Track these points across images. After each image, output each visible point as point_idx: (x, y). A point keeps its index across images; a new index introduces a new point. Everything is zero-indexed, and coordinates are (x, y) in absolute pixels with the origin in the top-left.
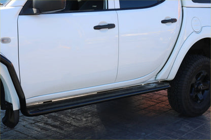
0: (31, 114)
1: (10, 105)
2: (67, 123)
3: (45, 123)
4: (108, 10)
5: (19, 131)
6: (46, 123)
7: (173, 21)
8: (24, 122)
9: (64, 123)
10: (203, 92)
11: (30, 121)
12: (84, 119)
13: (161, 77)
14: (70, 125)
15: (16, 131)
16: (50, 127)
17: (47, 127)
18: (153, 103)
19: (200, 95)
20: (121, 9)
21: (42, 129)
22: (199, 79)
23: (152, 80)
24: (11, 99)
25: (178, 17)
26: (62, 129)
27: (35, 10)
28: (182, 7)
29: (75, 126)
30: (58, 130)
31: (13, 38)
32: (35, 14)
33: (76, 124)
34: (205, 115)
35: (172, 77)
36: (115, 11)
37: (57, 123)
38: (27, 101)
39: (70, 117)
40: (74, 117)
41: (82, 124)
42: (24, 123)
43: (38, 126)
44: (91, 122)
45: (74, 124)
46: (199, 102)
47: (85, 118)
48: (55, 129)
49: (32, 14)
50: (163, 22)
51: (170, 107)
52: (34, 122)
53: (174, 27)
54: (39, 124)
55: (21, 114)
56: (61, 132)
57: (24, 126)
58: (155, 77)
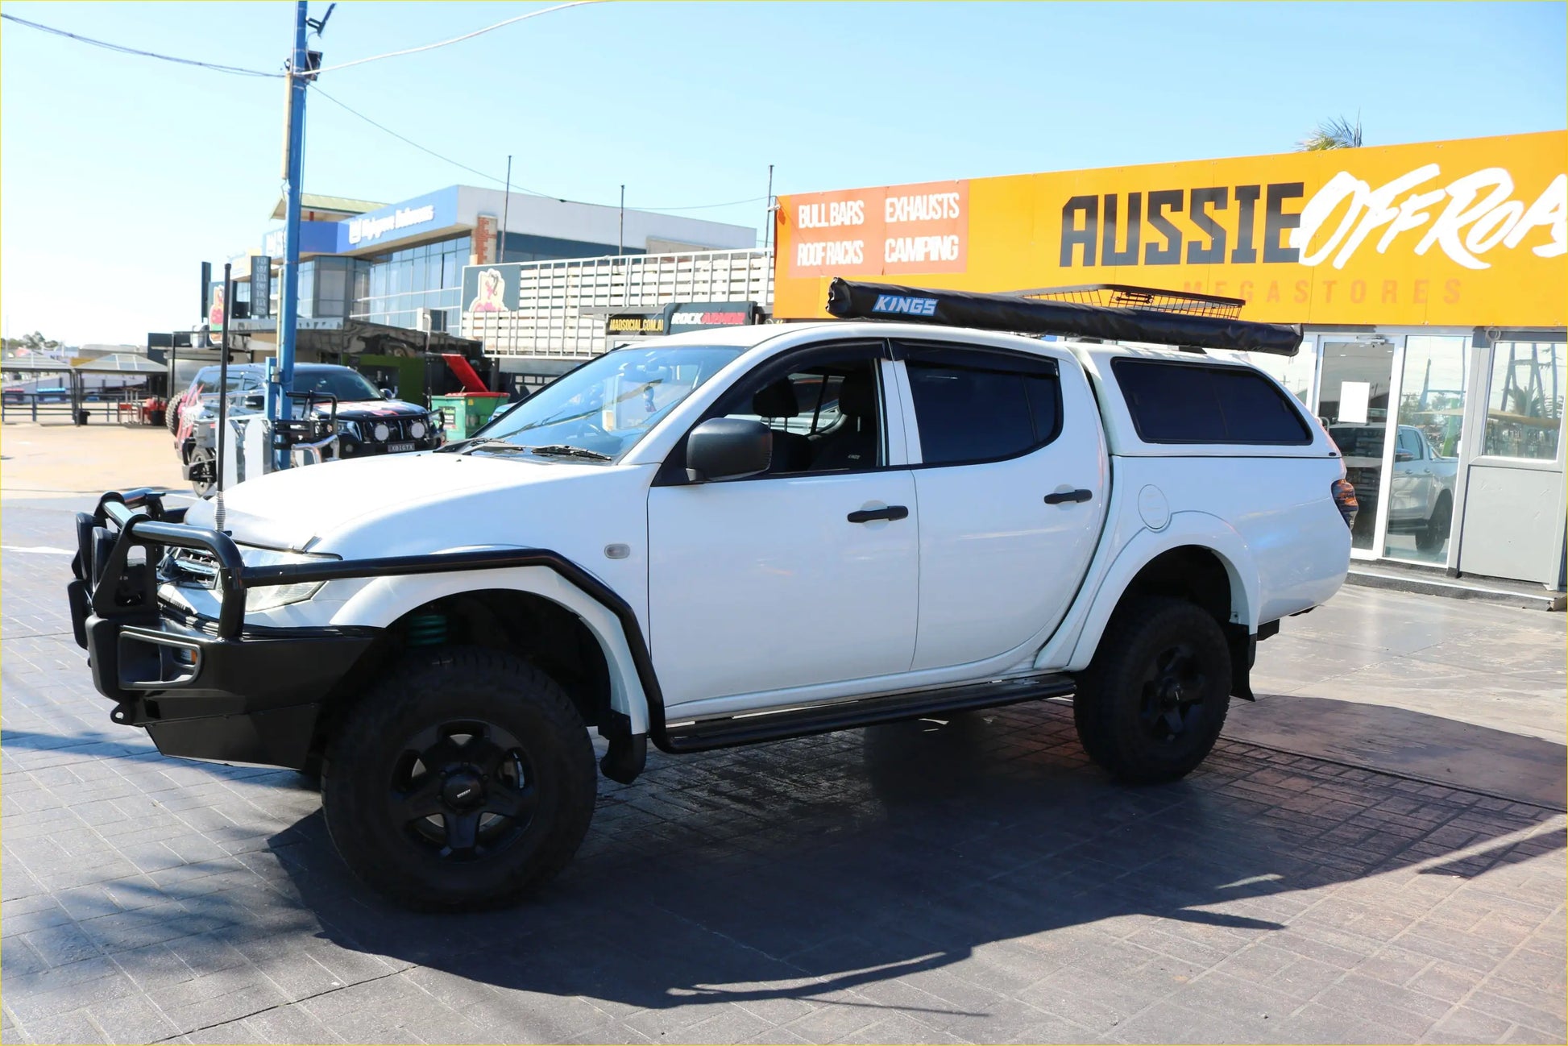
0: (677, 746)
1: (626, 720)
2: (775, 793)
3: (711, 791)
4: (889, 468)
5: (640, 807)
6: (714, 791)
7: (1083, 496)
8: (664, 769)
9: (764, 792)
10: (1184, 708)
11: (670, 784)
12: (826, 784)
13: (1049, 659)
14: (784, 797)
15: (632, 807)
16: (727, 801)
17: (716, 799)
18: (1039, 746)
19: (1174, 718)
20: (926, 465)
21: (704, 804)
22: (1170, 666)
23: (1022, 668)
24: (626, 703)
25: (1096, 483)
26: (759, 806)
27: (691, 473)
28: (1110, 455)
29: (796, 800)
30: (748, 809)
31: (637, 545)
32: (692, 483)
33: (799, 795)
34: (1194, 779)
35: (1082, 659)
36: (908, 472)
37: (748, 792)
38: (669, 712)
39: (782, 776)
40: (795, 778)
41: (816, 796)
42: (654, 789)
43: (694, 799)
44: (845, 792)
45: (795, 794)
46: (1171, 737)
47: (828, 780)
48: (740, 806)
49: (683, 481)
50: (1052, 499)
51: (1087, 758)
52: (679, 787)
53: (1086, 513)
54: (694, 792)
55: (650, 744)
56: (757, 813)
57: (653, 796)
58: (1031, 659)
